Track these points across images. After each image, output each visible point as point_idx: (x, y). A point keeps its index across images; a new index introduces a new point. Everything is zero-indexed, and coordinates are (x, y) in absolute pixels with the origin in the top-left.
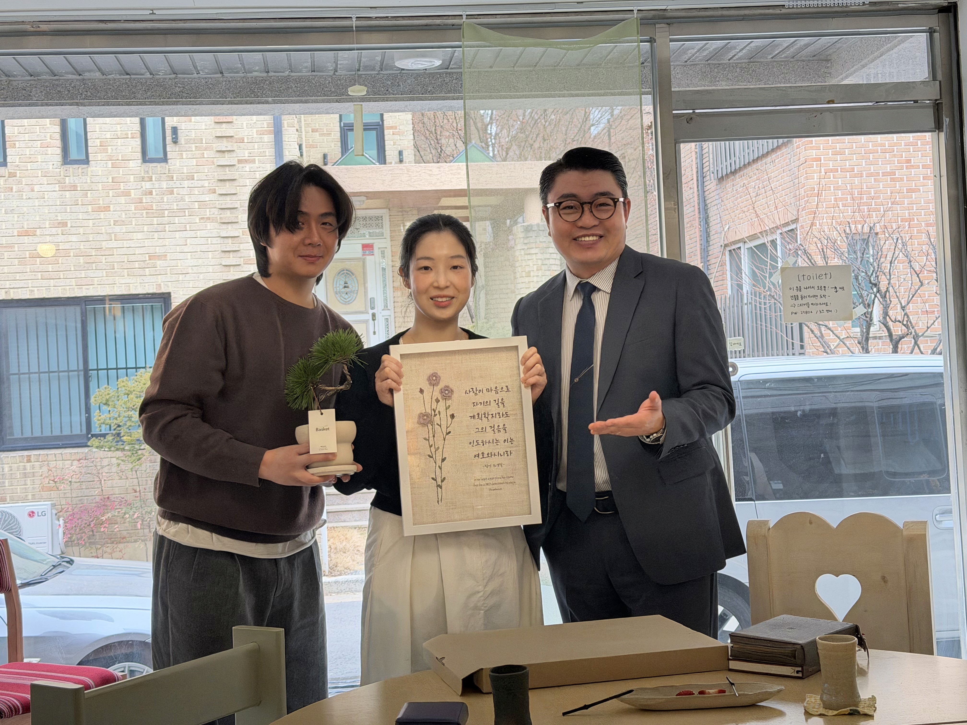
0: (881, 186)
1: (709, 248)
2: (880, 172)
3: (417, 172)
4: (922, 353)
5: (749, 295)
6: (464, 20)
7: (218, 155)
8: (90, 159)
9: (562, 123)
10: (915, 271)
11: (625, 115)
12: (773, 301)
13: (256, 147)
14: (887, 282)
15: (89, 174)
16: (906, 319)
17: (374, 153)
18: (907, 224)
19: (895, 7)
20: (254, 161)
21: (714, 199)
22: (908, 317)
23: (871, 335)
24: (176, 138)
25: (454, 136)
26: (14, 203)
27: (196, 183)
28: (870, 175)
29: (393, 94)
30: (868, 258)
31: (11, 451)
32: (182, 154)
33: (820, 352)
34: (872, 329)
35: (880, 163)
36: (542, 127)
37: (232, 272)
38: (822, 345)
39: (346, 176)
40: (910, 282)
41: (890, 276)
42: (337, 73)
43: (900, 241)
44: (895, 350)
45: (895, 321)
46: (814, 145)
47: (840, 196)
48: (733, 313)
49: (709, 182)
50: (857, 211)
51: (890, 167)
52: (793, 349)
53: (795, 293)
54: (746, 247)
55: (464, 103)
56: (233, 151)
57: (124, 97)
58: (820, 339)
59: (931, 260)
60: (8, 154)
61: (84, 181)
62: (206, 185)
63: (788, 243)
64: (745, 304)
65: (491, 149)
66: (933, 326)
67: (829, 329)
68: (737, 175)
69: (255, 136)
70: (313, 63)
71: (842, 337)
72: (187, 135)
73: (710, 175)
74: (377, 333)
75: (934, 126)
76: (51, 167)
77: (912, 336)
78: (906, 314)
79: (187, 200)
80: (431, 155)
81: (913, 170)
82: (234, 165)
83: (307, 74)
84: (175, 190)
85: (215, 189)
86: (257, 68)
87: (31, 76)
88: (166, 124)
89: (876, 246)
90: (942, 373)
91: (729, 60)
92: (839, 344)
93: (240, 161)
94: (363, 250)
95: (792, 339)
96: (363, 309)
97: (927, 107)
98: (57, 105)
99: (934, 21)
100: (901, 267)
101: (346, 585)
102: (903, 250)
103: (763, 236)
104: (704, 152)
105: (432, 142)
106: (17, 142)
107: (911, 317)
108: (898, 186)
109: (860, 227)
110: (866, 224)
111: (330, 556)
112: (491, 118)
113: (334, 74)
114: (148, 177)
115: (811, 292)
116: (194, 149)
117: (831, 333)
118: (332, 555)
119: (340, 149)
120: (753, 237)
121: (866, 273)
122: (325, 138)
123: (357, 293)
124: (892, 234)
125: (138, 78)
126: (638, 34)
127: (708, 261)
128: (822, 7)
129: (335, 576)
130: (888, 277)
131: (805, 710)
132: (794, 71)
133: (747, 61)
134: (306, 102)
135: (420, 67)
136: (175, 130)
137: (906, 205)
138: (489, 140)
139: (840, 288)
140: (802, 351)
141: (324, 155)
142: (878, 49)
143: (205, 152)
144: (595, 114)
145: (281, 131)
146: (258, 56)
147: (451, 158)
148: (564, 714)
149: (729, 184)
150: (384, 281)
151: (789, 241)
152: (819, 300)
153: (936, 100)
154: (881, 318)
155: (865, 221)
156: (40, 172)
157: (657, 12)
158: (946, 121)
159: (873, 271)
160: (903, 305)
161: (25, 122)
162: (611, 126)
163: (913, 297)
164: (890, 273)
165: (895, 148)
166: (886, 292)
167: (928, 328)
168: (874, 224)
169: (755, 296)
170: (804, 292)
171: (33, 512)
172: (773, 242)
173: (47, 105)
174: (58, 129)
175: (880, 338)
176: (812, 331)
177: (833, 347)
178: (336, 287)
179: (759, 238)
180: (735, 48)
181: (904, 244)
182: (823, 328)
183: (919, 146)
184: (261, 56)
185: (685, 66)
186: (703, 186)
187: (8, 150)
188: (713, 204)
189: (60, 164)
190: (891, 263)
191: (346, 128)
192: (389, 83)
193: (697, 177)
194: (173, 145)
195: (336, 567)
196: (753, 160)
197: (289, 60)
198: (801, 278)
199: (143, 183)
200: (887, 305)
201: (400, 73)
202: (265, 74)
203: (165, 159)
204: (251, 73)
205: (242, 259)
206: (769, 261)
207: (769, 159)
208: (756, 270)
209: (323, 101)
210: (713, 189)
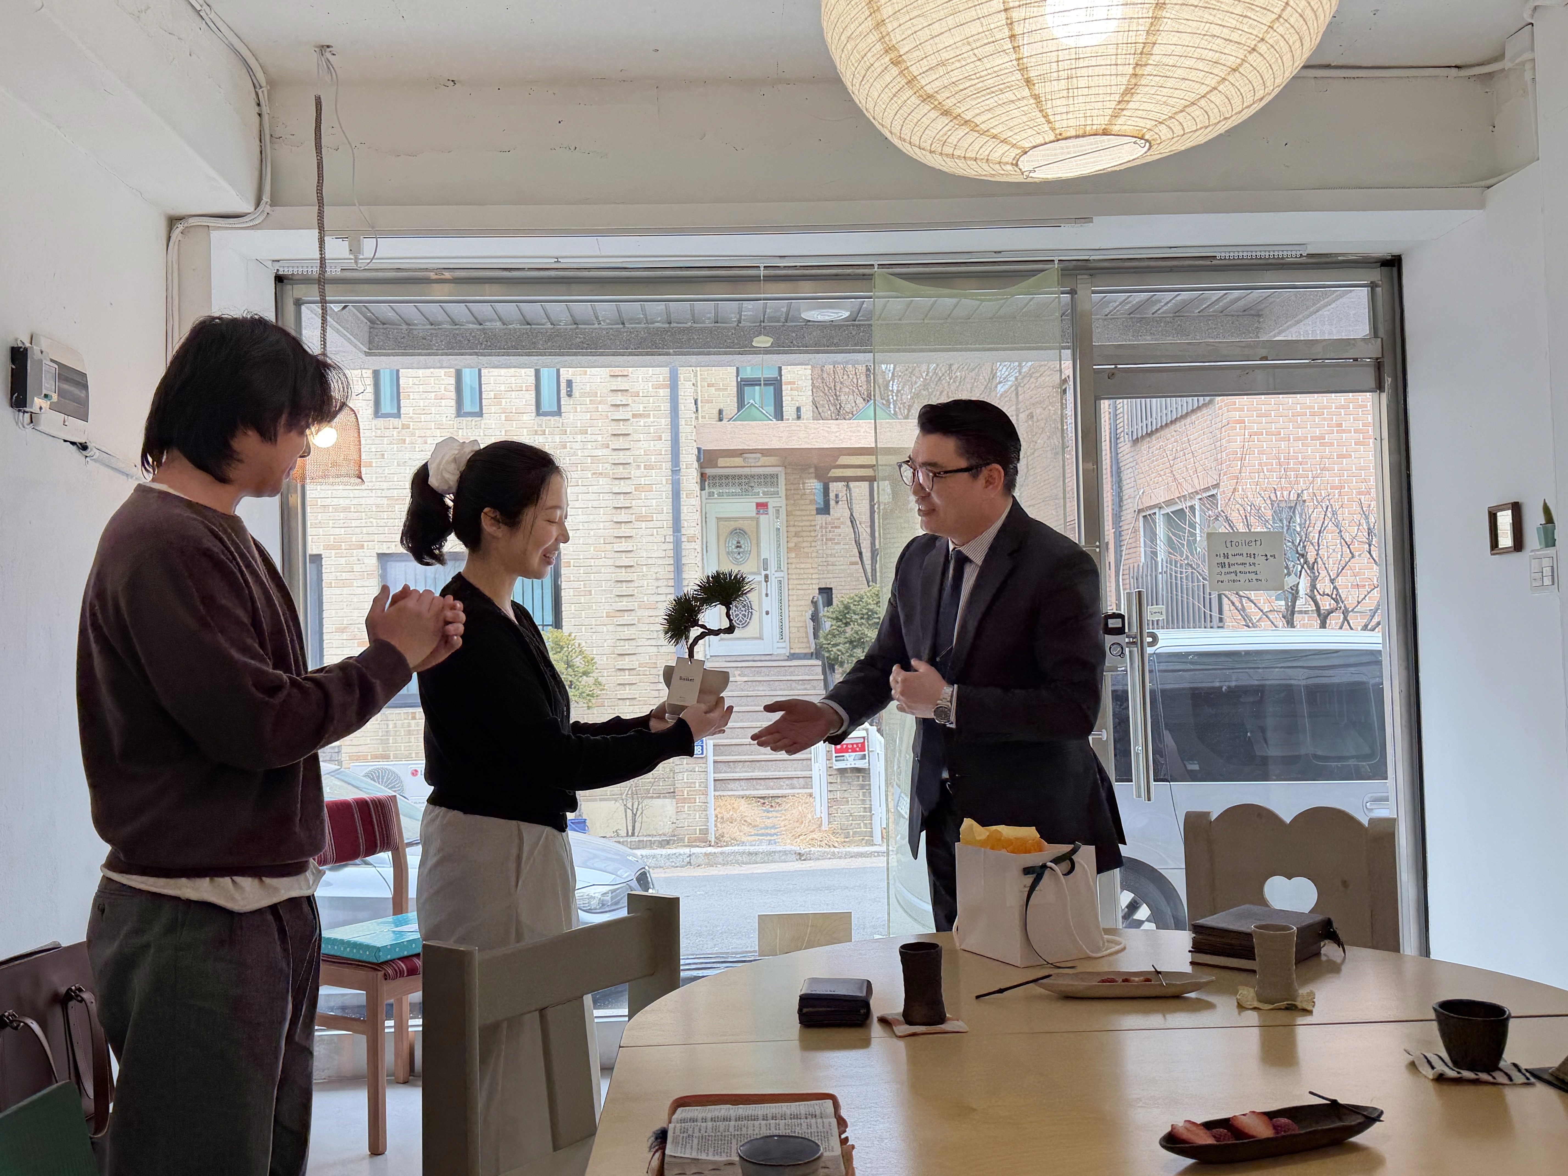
0: (1310, 451)
1: (1122, 514)
2: (1309, 436)
3: (815, 429)
4: (1351, 629)
5: (1164, 563)
6: (876, 269)
7: (612, 409)
8: (484, 412)
9: (967, 380)
10: (1346, 542)
11: (1033, 373)
12: (1190, 570)
13: (651, 402)
14: (1316, 553)
15: (482, 427)
16: (1335, 592)
17: (771, 409)
18: (1337, 491)
19: (1334, 259)
20: (648, 416)
21: (1128, 461)
22: (1337, 590)
23: (1296, 609)
24: (571, 391)
25: (854, 392)
26: (407, 455)
27: (589, 438)
28: (1297, 439)
29: (798, 347)
30: (1295, 526)
31: (396, 707)
32: (576, 408)
33: (1240, 626)
34: (1298, 603)
35: (1309, 426)
36: (946, 385)
37: (623, 529)
38: (1244, 619)
39: (741, 433)
40: (1340, 553)
41: (1319, 547)
42: (740, 325)
43: (1329, 509)
44: (1323, 625)
45: (1324, 594)
46: (1237, 406)
47: (1265, 460)
48: (1147, 582)
49: (1123, 444)
50: (1284, 476)
51: (1319, 431)
52: (1211, 622)
53: (1222, 560)
54: (1162, 513)
55: (874, 355)
56: (627, 405)
57: (523, 347)
58: (1242, 612)
59: (1363, 531)
60: (402, 405)
61: (477, 434)
62: (600, 439)
63: (1208, 509)
64: (1160, 573)
65: (892, 406)
66: (1364, 601)
67: (1252, 601)
68: (1154, 437)
69: (651, 390)
70: (717, 314)
71: (1265, 611)
72: (582, 389)
73: (1124, 436)
74: (769, 595)
75: (1374, 386)
76: (444, 419)
77: (1341, 611)
78: (1335, 588)
79: (580, 455)
80: (829, 412)
81: (1344, 435)
82: (629, 420)
83: (709, 325)
84: (568, 444)
85: (608, 444)
86: (659, 319)
87: (432, 325)
88: (561, 377)
89: (1304, 514)
90: (1381, 651)
91: (1153, 314)
92: (1260, 618)
93: (634, 416)
94: (757, 508)
95: (1211, 611)
96: (755, 570)
97: (1367, 365)
98: (456, 354)
99: (1376, 275)
100: (1330, 537)
101: (732, 857)
102: (1333, 519)
103: (1181, 502)
104: (1118, 412)
105: (831, 399)
106: (411, 394)
107: (1340, 591)
108: (1327, 451)
109: (1286, 493)
110: (1293, 491)
111: (716, 826)
112: (893, 374)
113: (738, 325)
114: (541, 431)
115: (1239, 559)
116: (588, 403)
117: (1253, 605)
118: (718, 824)
119: (736, 404)
120: (1169, 503)
121: (1293, 543)
122: (721, 393)
123: (750, 554)
124: (1321, 502)
125: (539, 328)
126: (1058, 284)
127: (1120, 527)
128: (1256, 258)
129: (721, 847)
130: (1317, 548)
131: (1238, 1003)
132: (1222, 326)
133: (1172, 315)
134: (709, 354)
135: (827, 318)
136: (569, 383)
137: (1336, 471)
138: (891, 397)
139: (1271, 556)
140: (1221, 624)
141: (720, 410)
142: (1314, 304)
143: (600, 406)
144: (1002, 371)
145: (677, 385)
146: (661, 306)
147: (851, 415)
148: (978, 997)
149: (1144, 446)
150: (777, 541)
151: (1209, 507)
152: (1248, 568)
153: (1377, 359)
154: (1308, 591)
155: (1292, 488)
156: (433, 424)
157: (1079, 263)
158: (1388, 381)
159: (1300, 541)
160: (1332, 578)
161: (420, 372)
162: (1020, 384)
163: (1343, 569)
164: (1318, 543)
165: (1325, 411)
166: (1314, 563)
167: (1359, 603)
168: (1302, 491)
169: (1171, 564)
170: (1232, 560)
171: (416, 771)
172: (1192, 508)
173: (446, 354)
174: (453, 381)
175: (1306, 612)
176: (1233, 603)
177: (1255, 621)
178: (728, 547)
179: (1177, 503)
180: (1160, 301)
181: (1334, 513)
182: (1244, 600)
183: (1351, 409)
184: (664, 307)
185: (1105, 319)
186: (1116, 449)
187: (401, 402)
188: (1127, 466)
189: (453, 416)
190: (1320, 532)
191: (743, 383)
192: (794, 335)
193: (1110, 438)
194: (567, 398)
195: (722, 837)
196: (1171, 422)
197: (692, 310)
198: (1229, 545)
199: (536, 437)
200: (1315, 577)
201: (806, 325)
202: (668, 325)
203: (559, 413)
204: (653, 323)
205: (634, 516)
206: (1187, 528)
207: (1188, 421)
208: (1173, 537)
209: (726, 353)
210: (1127, 451)
